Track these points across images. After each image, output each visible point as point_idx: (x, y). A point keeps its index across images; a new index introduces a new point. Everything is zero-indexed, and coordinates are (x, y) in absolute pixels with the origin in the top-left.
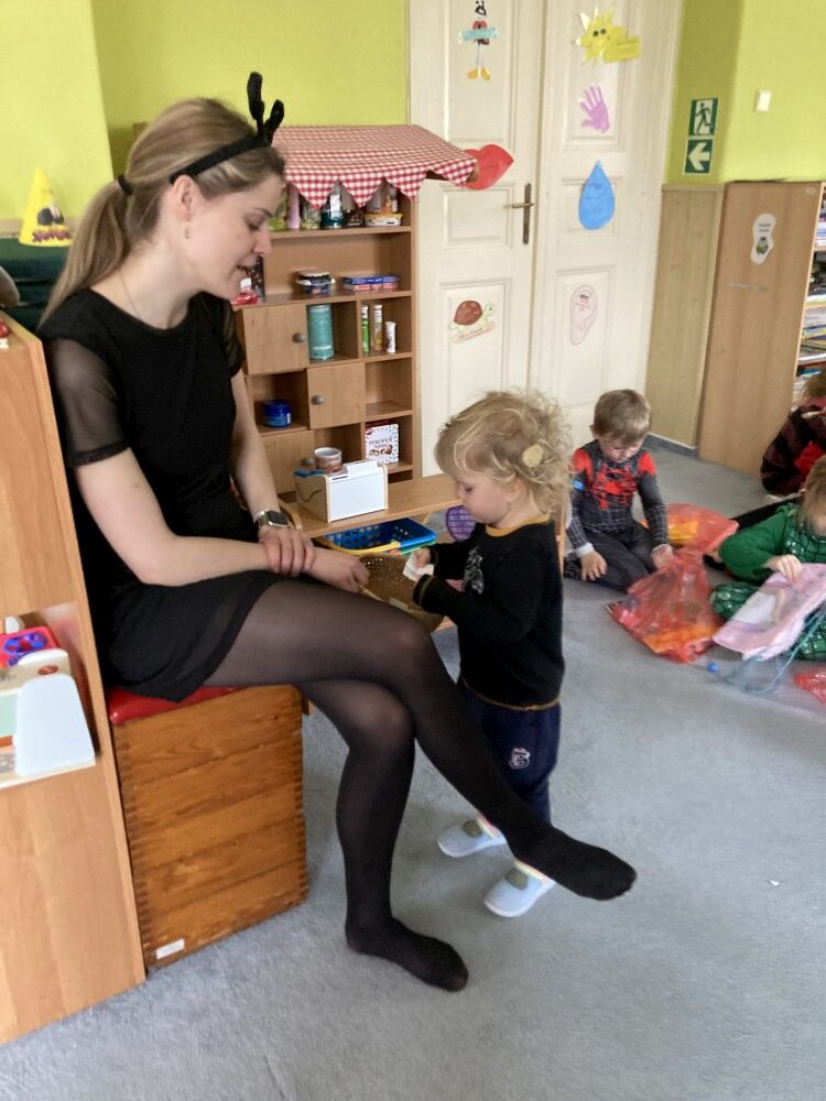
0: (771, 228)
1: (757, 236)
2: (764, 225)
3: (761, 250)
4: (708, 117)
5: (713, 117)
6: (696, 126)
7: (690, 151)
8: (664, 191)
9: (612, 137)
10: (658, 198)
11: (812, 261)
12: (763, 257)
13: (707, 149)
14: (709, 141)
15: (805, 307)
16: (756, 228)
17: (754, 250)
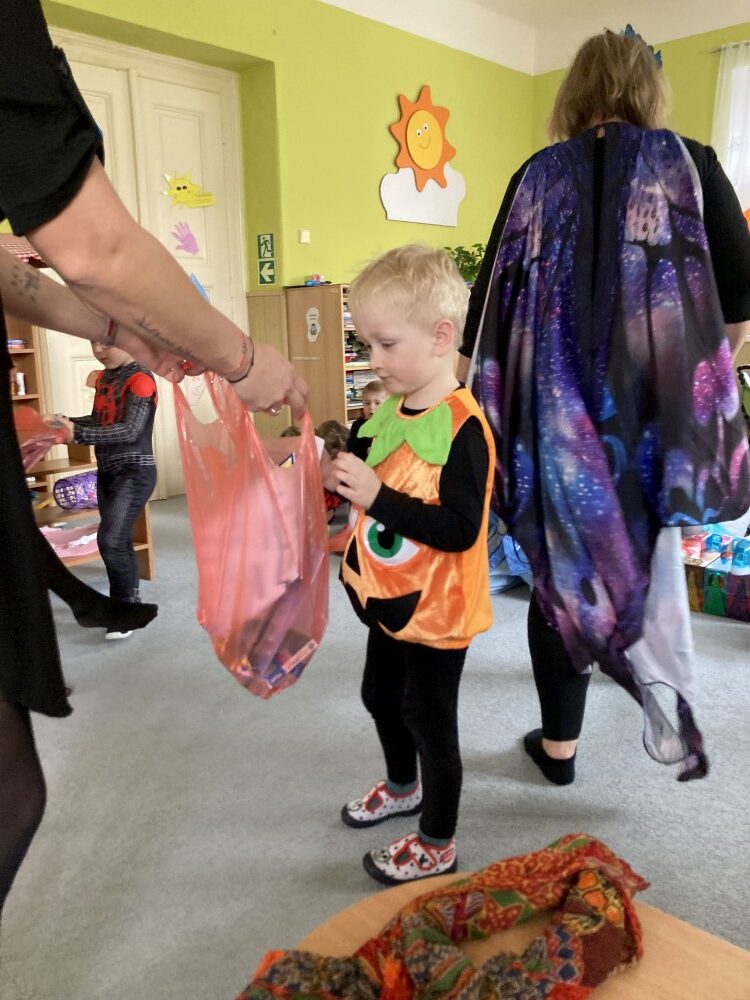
0: (317, 317)
1: (310, 323)
2: (313, 314)
3: (313, 333)
4: (269, 246)
5: (272, 246)
6: (262, 252)
7: (261, 269)
8: (248, 297)
9: (201, 258)
10: (244, 302)
11: (344, 337)
12: (315, 337)
13: (271, 267)
14: (272, 262)
15: (345, 369)
16: (308, 318)
17: (309, 333)
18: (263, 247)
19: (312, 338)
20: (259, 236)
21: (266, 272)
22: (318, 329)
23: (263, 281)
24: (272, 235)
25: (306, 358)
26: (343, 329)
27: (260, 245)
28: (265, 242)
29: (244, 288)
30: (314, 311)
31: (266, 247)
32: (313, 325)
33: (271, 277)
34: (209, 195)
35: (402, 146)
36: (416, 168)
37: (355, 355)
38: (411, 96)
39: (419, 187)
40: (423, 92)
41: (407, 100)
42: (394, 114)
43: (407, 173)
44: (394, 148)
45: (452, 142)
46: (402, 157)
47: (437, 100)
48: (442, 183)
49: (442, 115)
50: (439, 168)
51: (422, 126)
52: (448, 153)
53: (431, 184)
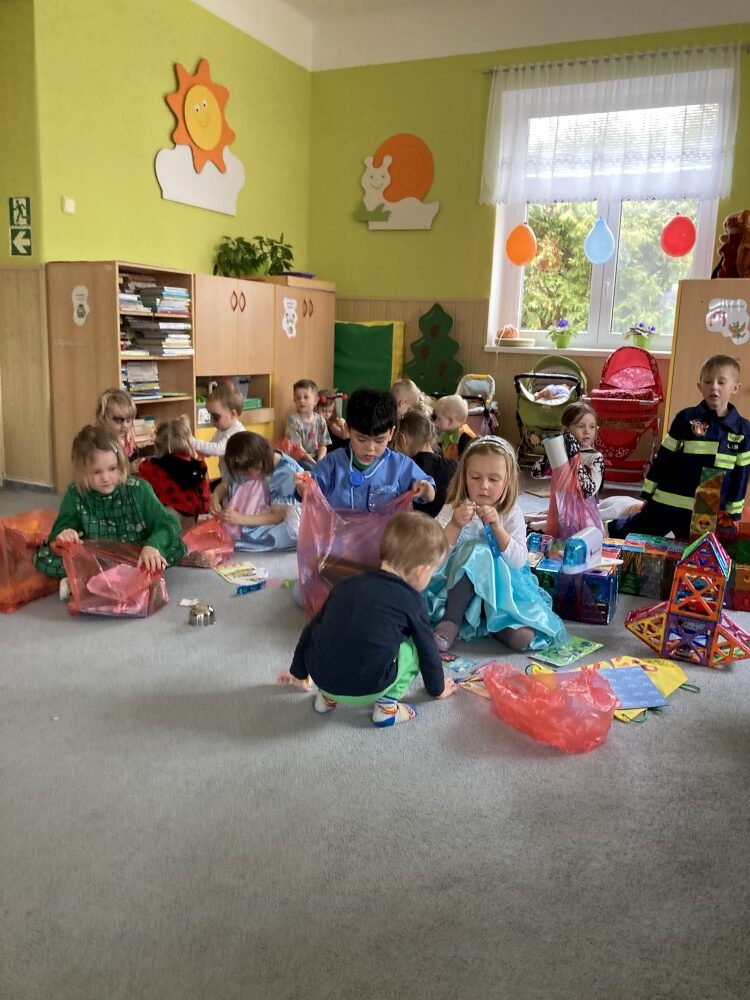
0: (86, 297)
1: (76, 303)
2: (80, 294)
3: (81, 315)
4: (24, 211)
5: (28, 212)
6: (15, 218)
7: (13, 238)
11: (119, 322)
12: (82, 320)
13: (28, 235)
14: (28, 231)
15: (121, 358)
16: (74, 298)
17: (75, 314)
18: (16, 213)
19: (79, 321)
20: (11, 200)
21: (20, 242)
22: (87, 308)
23: (15, 251)
24: (28, 200)
25: (70, 344)
26: (119, 313)
27: (12, 209)
28: (19, 207)
30: (82, 290)
31: (21, 212)
32: (81, 306)
33: (28, 249)
35: (179, 119)
37: (129, 343)
38: (189, 67)
39: (197, 170)
40: (201, 65)
41: (184, 70)
42: (170, 86)
43: (184, 151)
44: (171, 121)
45: (232, 125)
46: (178, 132)
47: (217, 76)
48: (221, 168)
49: (221, 95)
50: (219, 150)
51: (199, 101)
52: (227, 136)
53: (209, 166)
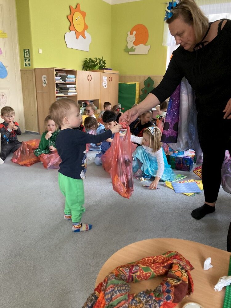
0: (46, 78)
1: (43, 80)
2: (44, 77)
4: (28, 53)
5: (29, 54)
6: (26, 56)
7: (25, 62)
8: (20, 71)
9: (4, 56)
10: (19, 72)
11: (55, 85)
12: (45, 85)
13: (29, 61)
14: (29, 59)
15: (56, 96)
16: (43, 79)
17: (43, 83)
18: (26, 54)
19: (44, 85)
20: (24, 50)
21: (27, 62)
22: (46, 82)
23: (26, 65)
24: (29, 50)
25: (42, 92)
26: (55, 83)
27: (24, 53)
28: (26, 52)
29: (19, 68)
30: (44, 76)
31: (27, 53)
32: (45, 81)
33: (29, 64)
34: (6, 34)
35: (71, 23)
36: (76, 31)
37: (58, 91)
38: (74, 7)
39: (77, 38)
40: (77, 5)
41: (72, 8)
42: (69, 13)
43: (73, 32)
44: (69, 24)
45: (87, 24)
46: (71, 27)
47: (82, 9)
48: (84, 37)
49: (84, 14)
50: (83, 31)
51: (77, 17)
52: (86, 27)
53: (81, 37)
